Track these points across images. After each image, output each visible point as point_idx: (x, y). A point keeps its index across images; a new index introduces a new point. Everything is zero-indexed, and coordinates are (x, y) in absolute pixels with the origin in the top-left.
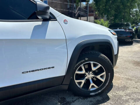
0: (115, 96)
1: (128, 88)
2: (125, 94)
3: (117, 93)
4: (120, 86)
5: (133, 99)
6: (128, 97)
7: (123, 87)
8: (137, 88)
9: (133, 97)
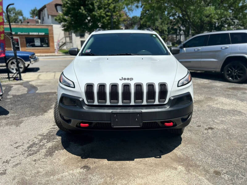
0: (54, 139)
1: (46, 155)
2: (46, 145)
3: (54, 143)
4: (56, 152)
5: (36, 144)
6: (41, 144)
7: (53, 153)
8: (35, 160)
9: (37, 146)
